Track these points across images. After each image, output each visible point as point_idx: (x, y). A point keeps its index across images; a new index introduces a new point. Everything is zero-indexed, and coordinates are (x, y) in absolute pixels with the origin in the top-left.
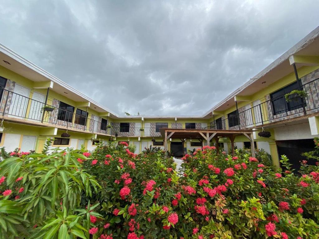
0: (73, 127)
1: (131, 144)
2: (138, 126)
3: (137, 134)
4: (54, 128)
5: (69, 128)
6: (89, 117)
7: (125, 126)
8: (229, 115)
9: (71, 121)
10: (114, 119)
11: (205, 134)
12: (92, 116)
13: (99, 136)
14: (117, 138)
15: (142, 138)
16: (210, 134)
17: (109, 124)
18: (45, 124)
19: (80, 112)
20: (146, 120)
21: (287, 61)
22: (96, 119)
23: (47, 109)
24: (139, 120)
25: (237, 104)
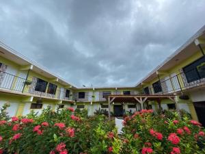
0: (46, 95)
1: (86, 107)
2: (91, 94)
3: (90, 99)
4: (30, 97)
5: (42, 97)
6: (58, 89)
7: (82, 94)
8: (153, 85)
9: (44, 91)
10: (74, 90)
11: (139, 99)
12: (60, 88)
13: (63, 102)
14: (77, 103)
15: (93, 103)
16: (143, 99)
17: (71, 93)
18: (24, 93)
19: (51, 85)
20: (96, 90)
21: (193, 43)
22: (62, 90)
23: (27, 83)
24: (91, 89)
25: (159, 76)
